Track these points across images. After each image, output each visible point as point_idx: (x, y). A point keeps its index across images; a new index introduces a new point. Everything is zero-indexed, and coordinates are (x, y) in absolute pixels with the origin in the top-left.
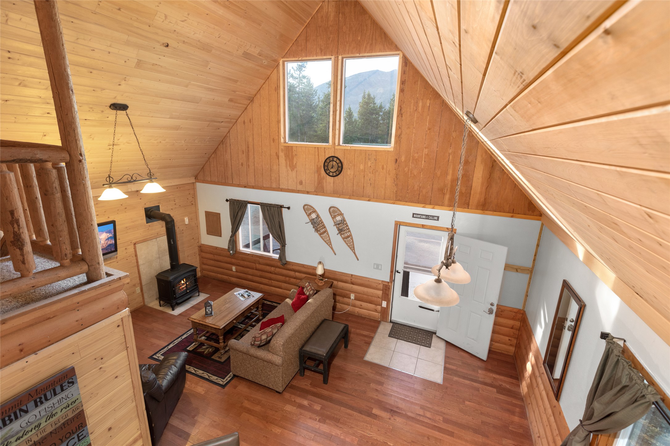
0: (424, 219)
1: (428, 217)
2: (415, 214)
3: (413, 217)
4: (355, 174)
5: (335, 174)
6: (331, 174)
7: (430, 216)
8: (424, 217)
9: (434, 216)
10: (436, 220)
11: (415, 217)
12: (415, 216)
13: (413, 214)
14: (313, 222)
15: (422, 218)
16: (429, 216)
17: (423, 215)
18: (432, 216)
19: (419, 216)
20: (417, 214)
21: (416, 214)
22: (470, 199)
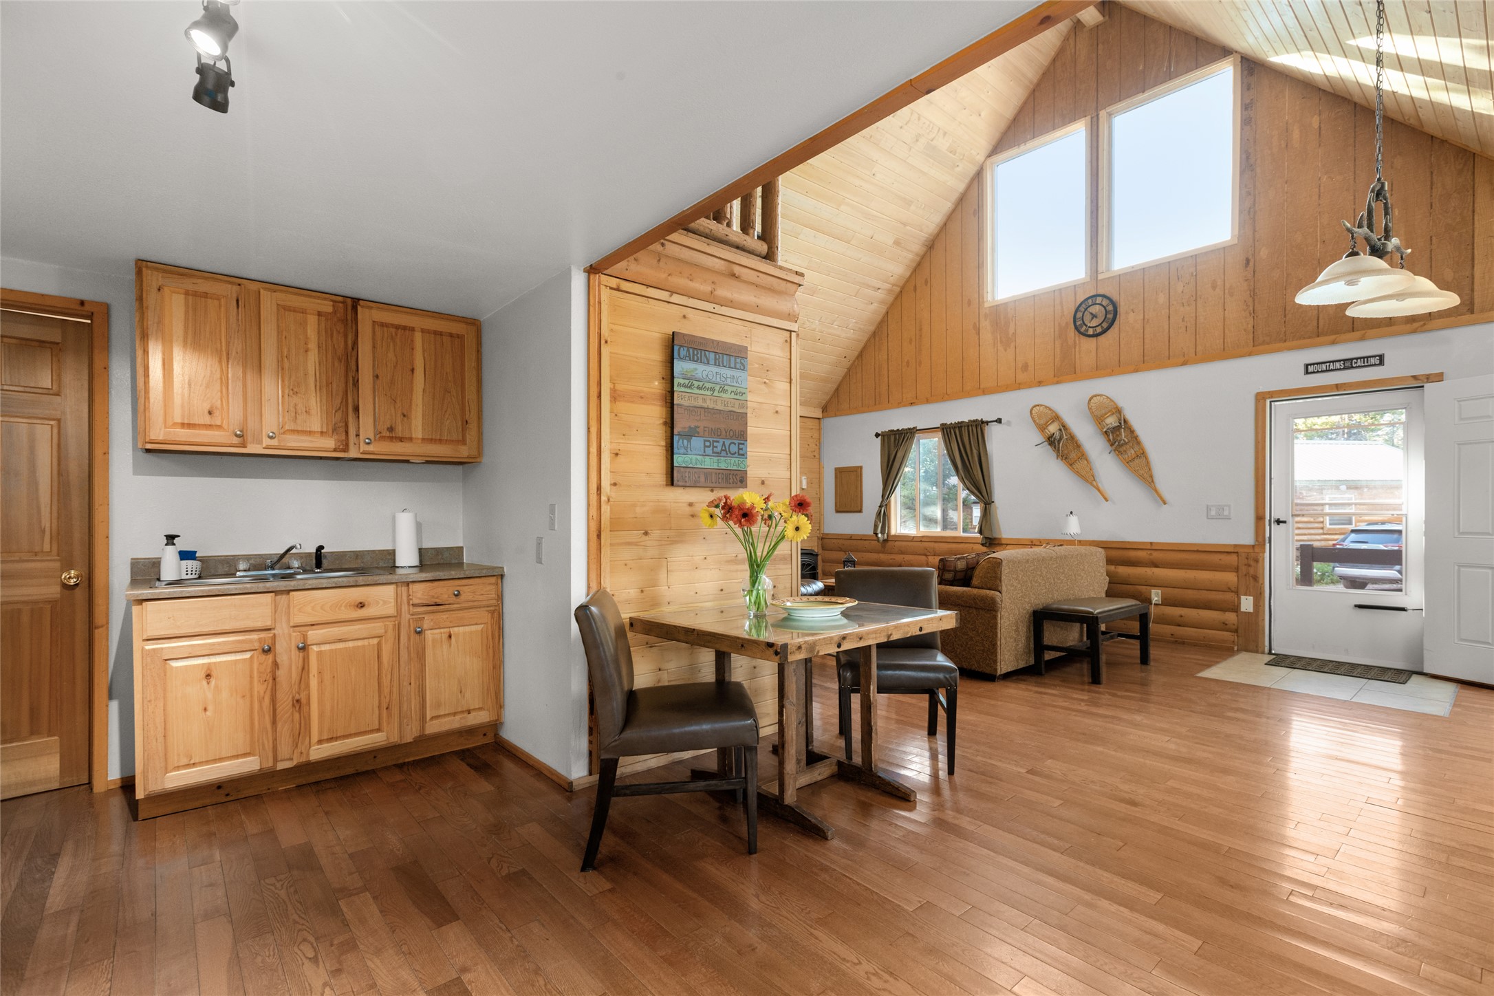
0: (1340, 369)
1: (1349, 364)
2: (1311, 365)
3: (1307, 372)
4: (1146, 316)
5: (1099, 330)
6: (1091, 332)
7: (1357, 359)
8: (1338, 365)
9: (1367, 357)
10: (1375, 365)
11: (1314, 372)
12: (1311, 369)
13: (1307, 366)
14: (1051, 441)
15: (1332, 370)
16: (1352, 359)
17: (1333, 362)
18: (1360, 358)
19: (1324, 367)
20: (1317, 364)
21: (1314, 364)
22: (1472, 290)
